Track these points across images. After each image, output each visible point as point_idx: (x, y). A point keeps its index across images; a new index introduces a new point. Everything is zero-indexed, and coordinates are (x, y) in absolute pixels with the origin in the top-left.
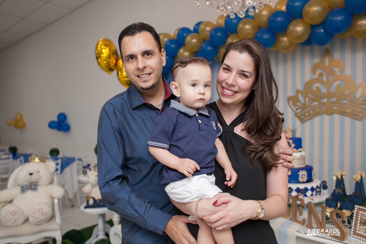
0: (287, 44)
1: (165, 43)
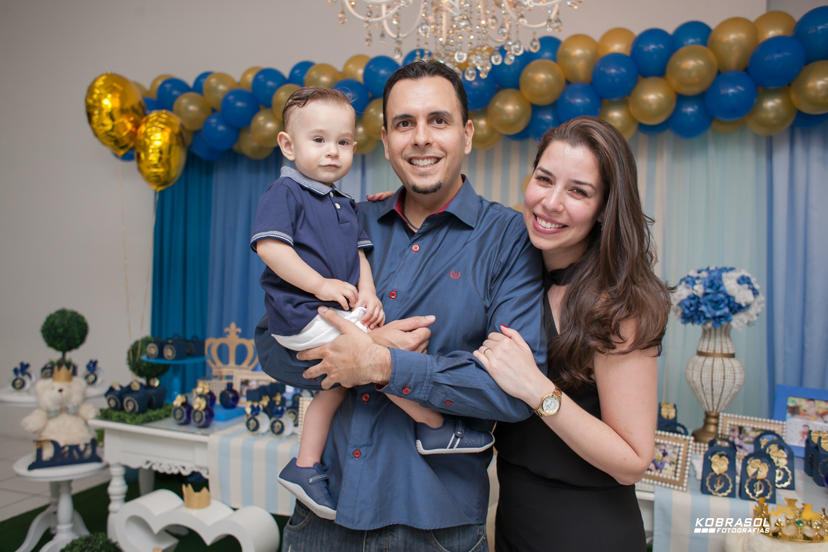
0: (485, 132)
1: (221, 96)
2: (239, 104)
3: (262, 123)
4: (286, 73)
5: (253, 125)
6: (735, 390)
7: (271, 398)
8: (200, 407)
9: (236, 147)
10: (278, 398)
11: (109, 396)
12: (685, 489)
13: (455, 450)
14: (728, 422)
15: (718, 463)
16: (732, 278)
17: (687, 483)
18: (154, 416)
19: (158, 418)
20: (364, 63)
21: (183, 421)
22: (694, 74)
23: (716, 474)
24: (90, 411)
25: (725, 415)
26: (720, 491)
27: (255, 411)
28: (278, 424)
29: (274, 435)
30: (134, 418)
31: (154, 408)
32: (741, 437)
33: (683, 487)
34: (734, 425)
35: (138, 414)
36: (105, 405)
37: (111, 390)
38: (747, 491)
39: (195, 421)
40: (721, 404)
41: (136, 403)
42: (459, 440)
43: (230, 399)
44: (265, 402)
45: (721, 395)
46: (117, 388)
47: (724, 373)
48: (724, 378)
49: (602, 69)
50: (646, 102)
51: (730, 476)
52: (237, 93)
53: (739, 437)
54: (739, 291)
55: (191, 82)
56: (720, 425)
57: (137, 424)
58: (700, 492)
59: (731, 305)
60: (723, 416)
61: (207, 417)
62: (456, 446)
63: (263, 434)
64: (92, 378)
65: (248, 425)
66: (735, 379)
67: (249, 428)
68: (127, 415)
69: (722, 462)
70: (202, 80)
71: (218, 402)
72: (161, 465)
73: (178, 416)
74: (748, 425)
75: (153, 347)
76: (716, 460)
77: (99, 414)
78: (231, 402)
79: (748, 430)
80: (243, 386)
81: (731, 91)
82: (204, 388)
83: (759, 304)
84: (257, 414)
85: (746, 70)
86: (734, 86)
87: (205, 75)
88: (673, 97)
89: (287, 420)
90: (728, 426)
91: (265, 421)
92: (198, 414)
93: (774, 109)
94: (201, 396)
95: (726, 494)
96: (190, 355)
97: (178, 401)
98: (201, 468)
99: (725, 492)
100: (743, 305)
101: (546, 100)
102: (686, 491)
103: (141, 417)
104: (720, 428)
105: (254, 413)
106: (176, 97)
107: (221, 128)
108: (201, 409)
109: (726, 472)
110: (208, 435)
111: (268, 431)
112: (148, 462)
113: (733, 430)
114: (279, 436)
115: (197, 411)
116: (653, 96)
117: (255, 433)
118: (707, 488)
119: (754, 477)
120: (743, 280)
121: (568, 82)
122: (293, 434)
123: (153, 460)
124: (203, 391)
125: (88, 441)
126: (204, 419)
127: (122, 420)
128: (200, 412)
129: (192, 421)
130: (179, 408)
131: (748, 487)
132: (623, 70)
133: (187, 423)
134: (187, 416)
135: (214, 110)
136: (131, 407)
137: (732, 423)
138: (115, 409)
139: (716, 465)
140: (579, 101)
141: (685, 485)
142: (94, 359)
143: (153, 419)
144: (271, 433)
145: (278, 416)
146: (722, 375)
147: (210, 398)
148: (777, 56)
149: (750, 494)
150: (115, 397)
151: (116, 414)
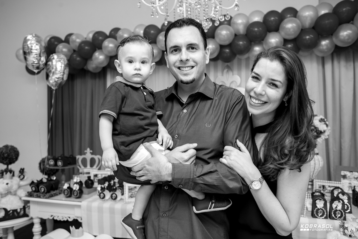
1: (78, 45)
2: (87, 48)
3: (97, 56)
4: (108, 33)
5: (94, 57)
6: (320, 169)
7: (109, 183)
8: (76, 189)
9: (85, 68)
10: (112, 182)
11: (32, 186)
12: (305, 216)
13: (212, 210)
14: (318, 184)
15: (319, 204)
16: (317, 119)
17: (306, 213)
18: (54, 194)
19: (56, 195)
20: (144, 28)
21: (68, 196)
22: (292, 30)
23: (318, 209)
24: (22, 193)
25: (316, 180)
26: (321, 216)
27: (103, 189)
28: (114, 195)
29: (113, 200)
30: (45, 195)
31: (54, 190)
32: (324, 190)
33: (304, 215)
34: (320, 185)
35: (46, 193)
36: (30, 190)
37: (33, 182)
38: (333, 215)
39: (74, 195)
40: (314, 175)
41: (45, 188)
42: (213, 204)
43: (89, 184)
44: (106, 184)
45: (314, 172)
46: (35, 181)
47: (315, 162)
48: (315, 164)
49: (251, 29)
50: (270, 43)
51: (325, 209)
52: (85, 43)
53: (323, 190)
54: (320, 125)
55: (63, 39)
56: (314, 185)
57: (46, 198)
58: (311, 217)
59: (317, 131)
60: (315, 181)
61: (80, 193)
62: (212, 207)
63: (107, 200)
64: (22, 177)
65: (100, 196)
66: (319, 164)
67: (100, 198)
68: (41, 194)
69: (321, 203)
70: (69, 37)
71: (84, 186)
72: (58, 217)
73: (66, 193)
74: (327, 184)
75: (52, 161)
76: (318, 202)
77: (27, 194)
78: (90, 185)
79: (327, 187)
80: (95, 177)
81: (308, 37)
82: (77, 180)
83: (328, 130)
84: (104, 191)
85: (313, 28)
86: (309, 36)
87: (70, 35)
88: (282, 40)
89: (118, 192)
90: (318, 185)
91: (108, 194)
92: (75, 192)
93: (326, 45)
94: (76, 183)
95: (323, 217)
96: (70, 164)
97: (66, 186)
98: (78, 217)
99: (323, 216)
100: (323, 131)
101: (227, 43)
102: (305, 217)
103: (48, 195)
104: (314, 187)
105: (103, 190)
106: (57, 45)
107: (78, 59)
108: (77, 190)
109: (323, 207)
110: (81, 202)
111: (109, 198)
112: (52, 216)
113: (320, 187)
114: (114, 201)
115: (75, 190)
116: (274, 40)
117: (103, 200)
118: (315, 215)
119: (336, 209)
120: (321, 120)
121: (236, 35)
122: (121, 199)
123: (54, 215)
124: (77, 181)
125: (22, 207)
126: (79, 194)
127: (39, 197)
128: (77, 191)
129: (73, 195)
130: (66, 190)
131: (333, 214)
132: (260, 29)
133: (70, 196)
134: (70, 193)
135: (74, 51)
136: (43, 190)
137: (320, 184)
138: (35, 191)
139: (318, 204)
140: (241, 43)
141: (305, 214)
142: (22, 168)
143: (54, 195)
144: (111, 199)
145: (114, 191)
146: (314, 163)
147: (80, 183)
148: (327, 22)
149: (334, 217)
150: (35, 186)
151: (36, 194)
